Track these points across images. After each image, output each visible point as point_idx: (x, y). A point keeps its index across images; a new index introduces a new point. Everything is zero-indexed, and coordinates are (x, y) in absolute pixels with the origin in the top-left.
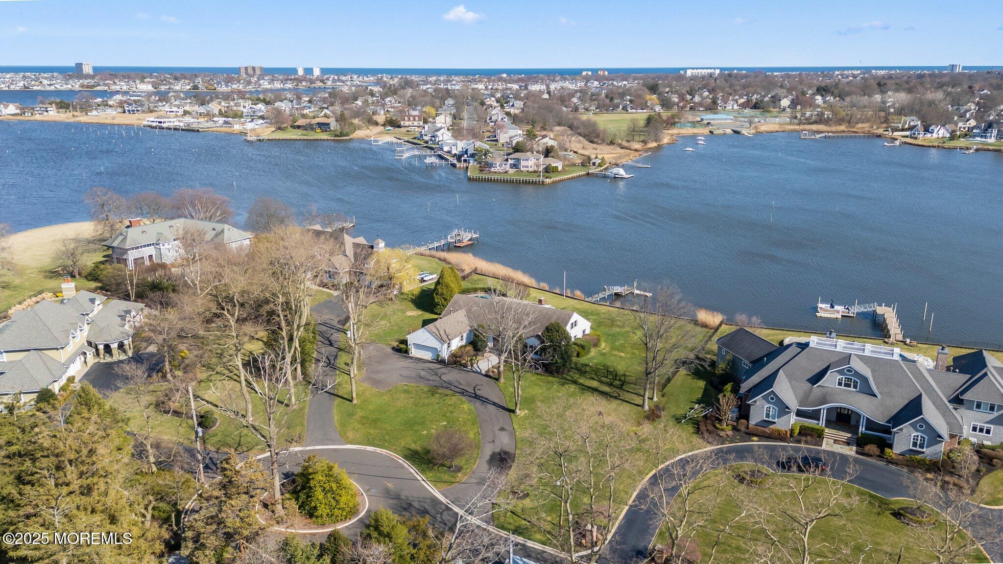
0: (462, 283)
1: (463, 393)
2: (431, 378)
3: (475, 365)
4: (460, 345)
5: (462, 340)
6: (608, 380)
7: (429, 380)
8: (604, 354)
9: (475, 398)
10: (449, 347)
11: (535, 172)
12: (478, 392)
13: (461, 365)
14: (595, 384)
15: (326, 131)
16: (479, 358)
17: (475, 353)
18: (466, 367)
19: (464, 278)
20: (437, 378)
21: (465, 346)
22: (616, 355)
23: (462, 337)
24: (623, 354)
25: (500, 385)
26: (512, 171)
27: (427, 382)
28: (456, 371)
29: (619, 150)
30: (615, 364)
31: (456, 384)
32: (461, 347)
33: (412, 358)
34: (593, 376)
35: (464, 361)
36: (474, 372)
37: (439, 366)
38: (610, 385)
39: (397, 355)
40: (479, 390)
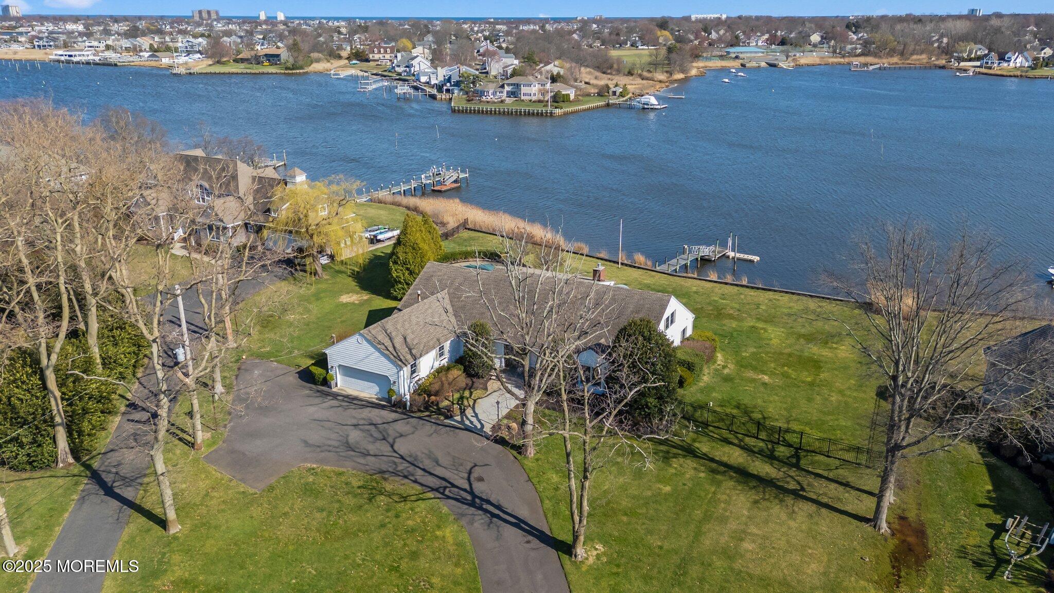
0: (442, 243)
1: (445, 489)
2: (372, 448)
3: (469, 412)
4: (437, 365)
5: (441, 355)
6: (761, 444)
7: (366, 454)
8: (727, 379)
9: (472, 504)
10: (413, 372)
11: (540, 101)
12: (478, 487)
13: (439, 412)
14: (735, 456)
15: (276, 64)
16: (476, 394)
17: (469, 381)
18: (450, 417)
19: (446, 236)
20: (385, 448)
21: (448, 369)
22: (754, 380)
23: (442, 348)
24: (766, 378)
25: (529, 464)
26: (509, 101)
27: (362, 460)
28: (429, 428)
29: (639, 81)
30: (759, 401)
31: (428, 464)
32: (439, 371)
33: (335, 396)
34: (725, 433)
35: (446, 403)
36: (467, 429)
37: (394, 416)
38: (771, 457)
39: (307, 390)
40: (481, 479)
